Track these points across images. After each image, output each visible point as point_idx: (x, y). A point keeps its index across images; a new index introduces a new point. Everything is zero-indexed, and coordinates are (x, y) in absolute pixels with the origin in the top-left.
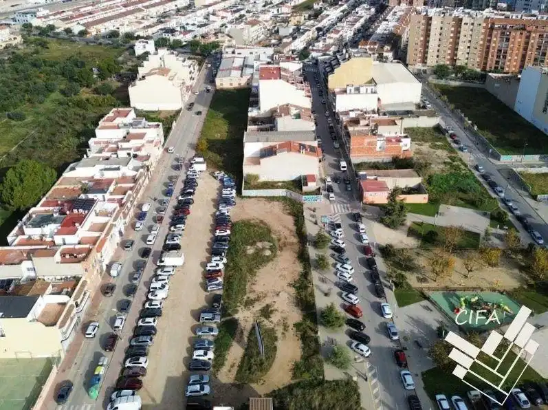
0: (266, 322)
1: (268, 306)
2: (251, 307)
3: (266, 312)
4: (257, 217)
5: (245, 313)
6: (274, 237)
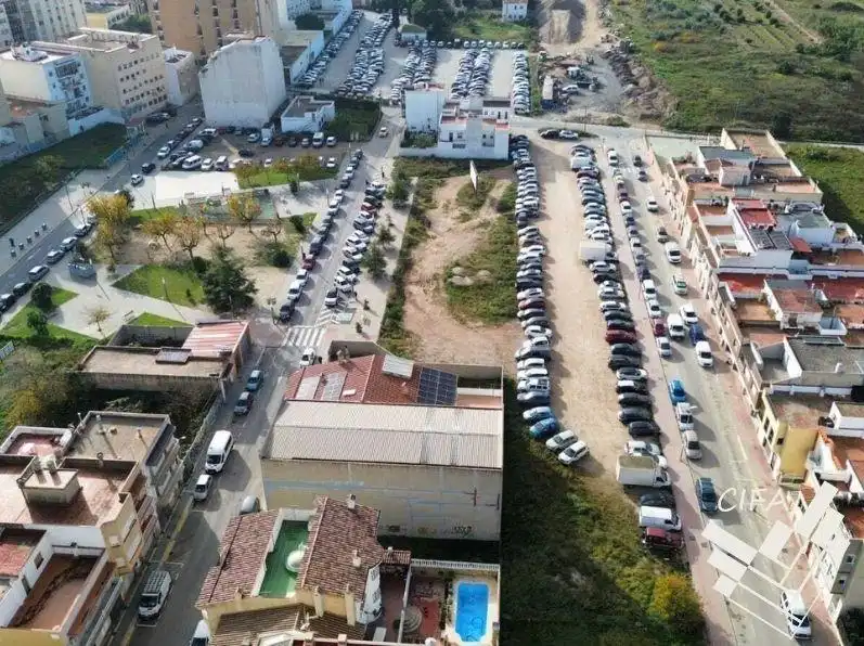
0: (466, 211)
1: (463, 222)
2: (482, 222)
4: (470, 333)
5: (488, 218)
6: (444, 295)
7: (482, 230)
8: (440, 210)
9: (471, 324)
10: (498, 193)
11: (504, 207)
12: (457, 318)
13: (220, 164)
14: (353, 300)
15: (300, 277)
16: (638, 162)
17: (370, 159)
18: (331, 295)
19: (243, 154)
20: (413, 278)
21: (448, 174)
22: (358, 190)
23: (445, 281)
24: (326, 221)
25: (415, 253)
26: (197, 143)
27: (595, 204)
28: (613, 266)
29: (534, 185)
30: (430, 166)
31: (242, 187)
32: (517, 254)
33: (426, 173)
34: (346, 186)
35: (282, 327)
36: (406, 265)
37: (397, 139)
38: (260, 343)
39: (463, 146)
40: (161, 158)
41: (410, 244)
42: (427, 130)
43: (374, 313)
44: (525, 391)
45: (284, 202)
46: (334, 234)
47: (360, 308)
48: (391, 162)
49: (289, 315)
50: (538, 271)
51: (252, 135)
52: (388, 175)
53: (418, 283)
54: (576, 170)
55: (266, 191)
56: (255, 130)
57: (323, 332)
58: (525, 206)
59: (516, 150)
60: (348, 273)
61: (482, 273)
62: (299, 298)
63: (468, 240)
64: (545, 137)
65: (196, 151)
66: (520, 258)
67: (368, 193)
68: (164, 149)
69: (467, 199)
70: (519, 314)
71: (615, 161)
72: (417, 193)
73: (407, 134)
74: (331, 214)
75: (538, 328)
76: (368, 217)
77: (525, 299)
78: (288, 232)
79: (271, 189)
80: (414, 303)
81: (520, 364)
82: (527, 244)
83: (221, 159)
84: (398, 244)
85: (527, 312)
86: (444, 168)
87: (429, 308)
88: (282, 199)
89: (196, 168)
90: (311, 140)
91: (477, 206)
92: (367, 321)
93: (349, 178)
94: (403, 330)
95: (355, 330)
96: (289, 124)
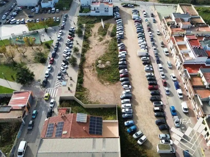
0: (101, 37)
1: (100, 41)
2: (106, 41)
3: (101, 40)
4: (105, 87)
5: (108, 39)
6: (96, 72)
7: (106, 44)
8: (93, 37)
9: (105, 84)
10: (110, 29)
11: (113, 35)
12: (101, 81)
13: (22, 21)
14: (67, 76)
15: (49, 68)
16: (153, 16)
17: (70, 17)
18: (59, 75)
19: (30, 17)
20: (86, 65)
21: (95, 22)
22: (67, 30)
23: (96, 66)
24: (57, 44)
25: (86, 55)
26: (15, 13)
27: (141, 33)
28: (148, 58)
29: (122, 26)
30: (89, 20)
31: (30, 30)
32: (118, 54)
33: (88, 22)
34: (63, 28)
35: (43, 89)
36: (83, 60)
37: (78, 9)
38: (36, 96)
39: (99, 12)
40: (3, 19)
41: (84, 51)
42: (87, 5)
43: (74, 81)
44: (124, 113)
45: (43, 36)
46: (60, 48)
47: (69, 79)
48: (76, 18)
49: (45, 84)
50: (125, 62)
51: (32, 10)
52: (76, 23)
53: (88, 67)
54: (134, 19)
55: (37, 32)
56: (33, 7)
57: (57, 90)
58: (120, 35)
59: (115, 12)
60: (65, 65)
61: (108, 62)
62: (49, 76)
63: (102, 49)
64: (123, 6)
65: (15, 16)
66: (119, 56)
67: (70, 31)
68: (4, 16)
69: (101, 32)
70: (121, 79)
71: (145, 16)
72: (86, 30)
73: (81, 7)
74: (58, 40)
75: (127, 86)
76: (70, 41)
77: (122, 73)
78: (45, 48)
79: (39, 31)
80: (86, 76)
81: (122, 101)
82: (121, 50)
83: (22, 20)
84: (80, 52)
85: (123, 79)
86: (93, 20)
87: (91, 78)
88: (42, 35)
89: (15, 23)
90: (51, 11)
91: (104, 35)
92: (71, 85)
93: (64, 25)
94: (83, 88)
95: (68, 89)
96: (44, 5)
